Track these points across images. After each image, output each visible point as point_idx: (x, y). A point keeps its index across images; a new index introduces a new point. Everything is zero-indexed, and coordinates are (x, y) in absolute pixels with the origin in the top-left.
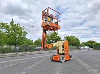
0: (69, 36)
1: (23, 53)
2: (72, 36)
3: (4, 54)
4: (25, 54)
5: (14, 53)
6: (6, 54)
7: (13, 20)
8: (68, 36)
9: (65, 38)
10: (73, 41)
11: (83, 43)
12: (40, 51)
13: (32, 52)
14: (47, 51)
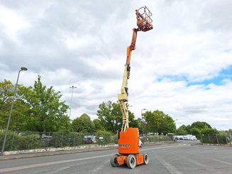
0: (152, 112)
1: (59, 149)
2: (156, 112)
3: (23, 151)
4: (64, 152)
5: (42, 150)
6: (27, 151)
7: (39, 79)
8: (149, 111)
9: (142, 115)
10: (159, 121)
11: (183, 127)
12: (92, 146)
13: (76, 148)
14: (106, 146)
